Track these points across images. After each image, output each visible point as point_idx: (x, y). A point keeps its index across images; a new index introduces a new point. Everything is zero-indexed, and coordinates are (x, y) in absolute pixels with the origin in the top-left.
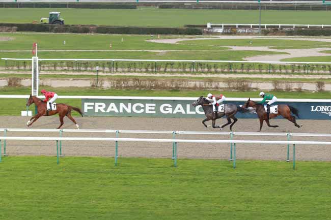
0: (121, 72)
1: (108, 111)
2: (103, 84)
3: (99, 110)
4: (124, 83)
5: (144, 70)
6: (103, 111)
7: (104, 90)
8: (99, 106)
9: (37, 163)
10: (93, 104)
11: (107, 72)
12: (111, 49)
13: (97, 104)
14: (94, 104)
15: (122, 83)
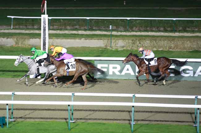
0: (136, 32)
1: (123, 73)
2: (117, 44)
3: (113, 72)
4: (139, 43)
5: (162, 29)
6: (118, 73)
7: (118, 51)
8: (114, 68)
9: (46, 130)
10: (106, 65)
11: (121, 31)
12: (125, 6)
13: (111, 66)
14: (108, 66)
15: (138, 43)
